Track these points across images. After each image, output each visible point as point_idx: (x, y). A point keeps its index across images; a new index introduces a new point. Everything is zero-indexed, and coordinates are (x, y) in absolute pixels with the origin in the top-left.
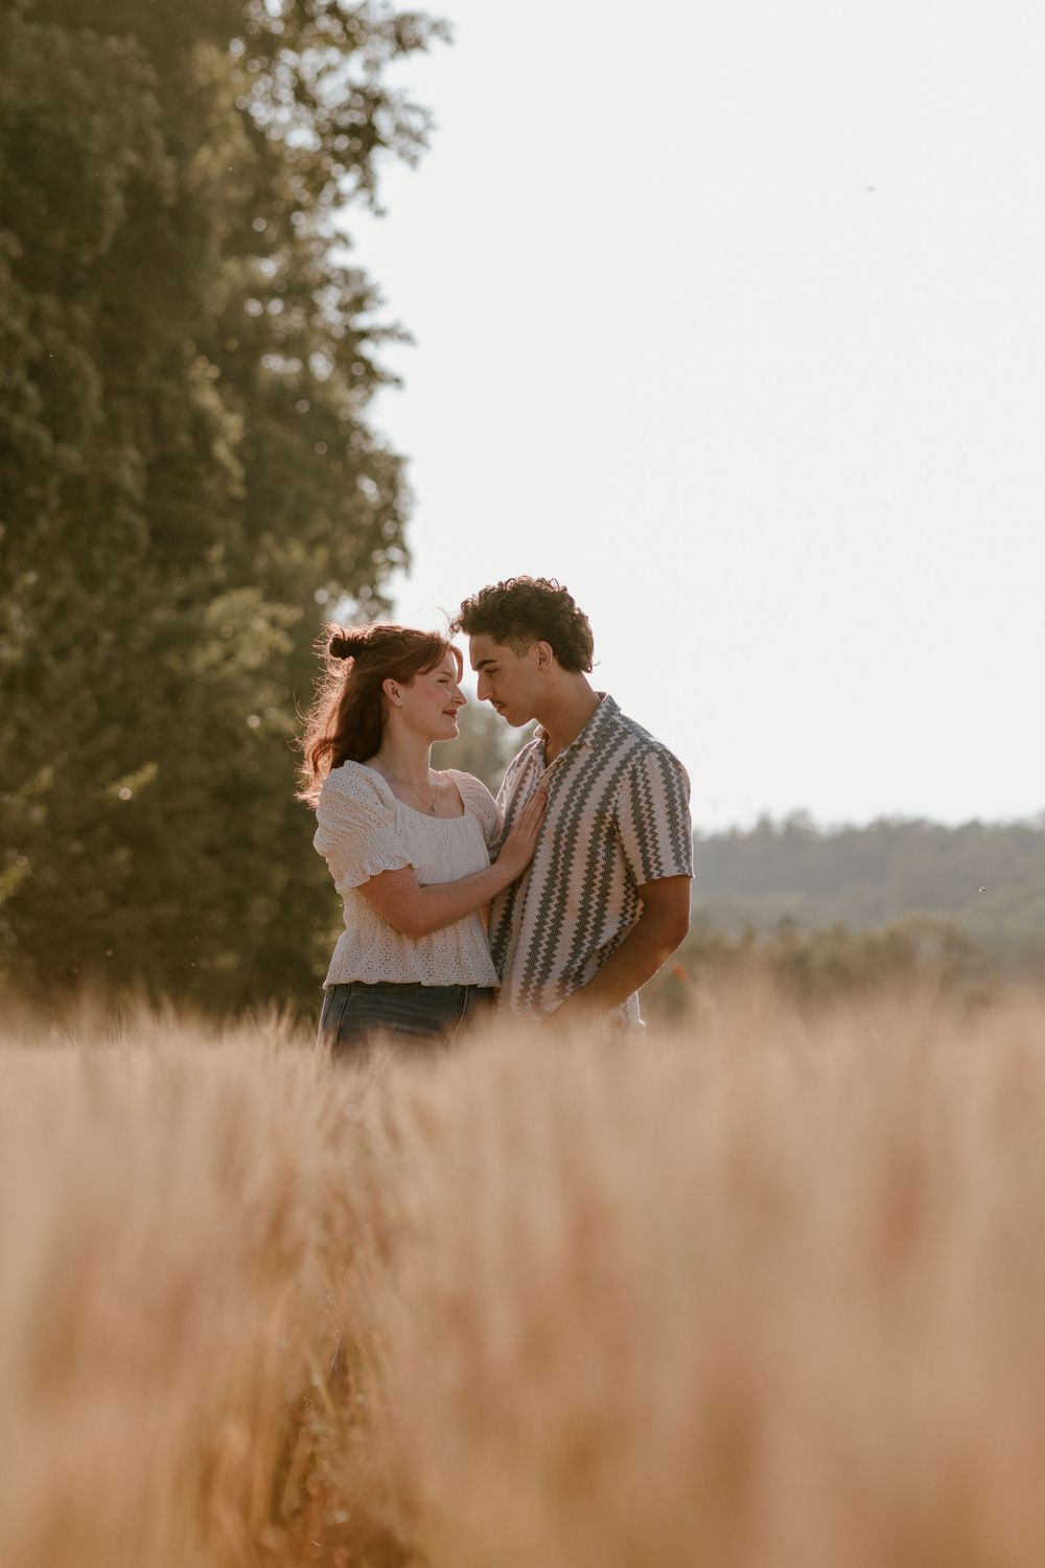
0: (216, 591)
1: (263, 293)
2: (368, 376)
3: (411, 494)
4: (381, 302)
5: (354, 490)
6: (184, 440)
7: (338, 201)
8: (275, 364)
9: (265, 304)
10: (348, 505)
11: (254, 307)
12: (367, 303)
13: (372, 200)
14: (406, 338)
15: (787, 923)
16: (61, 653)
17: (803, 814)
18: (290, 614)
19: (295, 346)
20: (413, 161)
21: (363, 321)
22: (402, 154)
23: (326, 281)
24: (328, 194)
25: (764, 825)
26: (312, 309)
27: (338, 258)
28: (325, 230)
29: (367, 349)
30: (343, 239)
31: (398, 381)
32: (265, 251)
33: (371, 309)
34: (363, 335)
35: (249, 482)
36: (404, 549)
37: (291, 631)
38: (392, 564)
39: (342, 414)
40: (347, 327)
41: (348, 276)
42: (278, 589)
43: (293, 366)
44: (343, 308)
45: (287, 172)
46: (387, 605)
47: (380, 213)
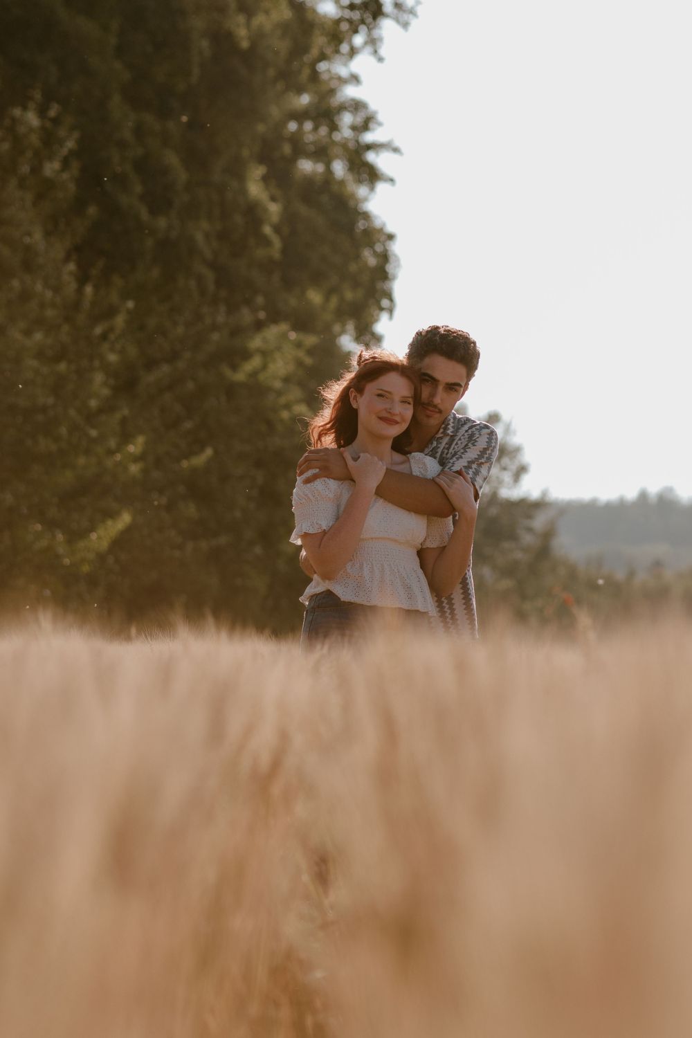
0: (259, 326)
1: (300, 116)
2: (372, 175)
3: (398, 260)
4: (380, 124)
5: (358, 257)
6: (239, 219)
7: (353, 52)
8: (306, 166)
9: (301, 124)
10: (353, 267)
11: (292, 126)
12: (371, 125)
13: (376, 52)
14: (396, 150)
15: (657, 565)
16: (151, 364)
17: (670, 490)
18: (311, 340)
19: (322, 153)
20: (405, 25)
21: (369, 137)
22: (397, 21)
23: (342, 108)
24: (345, 48)
25: (643, 496)
26: (334, 127)
27: (350, 92)
28: (343, 71)
29: (371, 157)
30: (355, 79)
31: (392, 180)
32: (300, 90)
33: (374, 130)
34: (369, 147)
35: (284, 251)
36: (391, 300)
37: (311, 352)
38: (382, 309)
39: (352, 203)
40: (357, 141)
41: (357, 106)
42: (303, 323)
43: (320, 168)
44: (354, 128)
45: (317, 32)
46: (378, 339)
47: (381, 60)
